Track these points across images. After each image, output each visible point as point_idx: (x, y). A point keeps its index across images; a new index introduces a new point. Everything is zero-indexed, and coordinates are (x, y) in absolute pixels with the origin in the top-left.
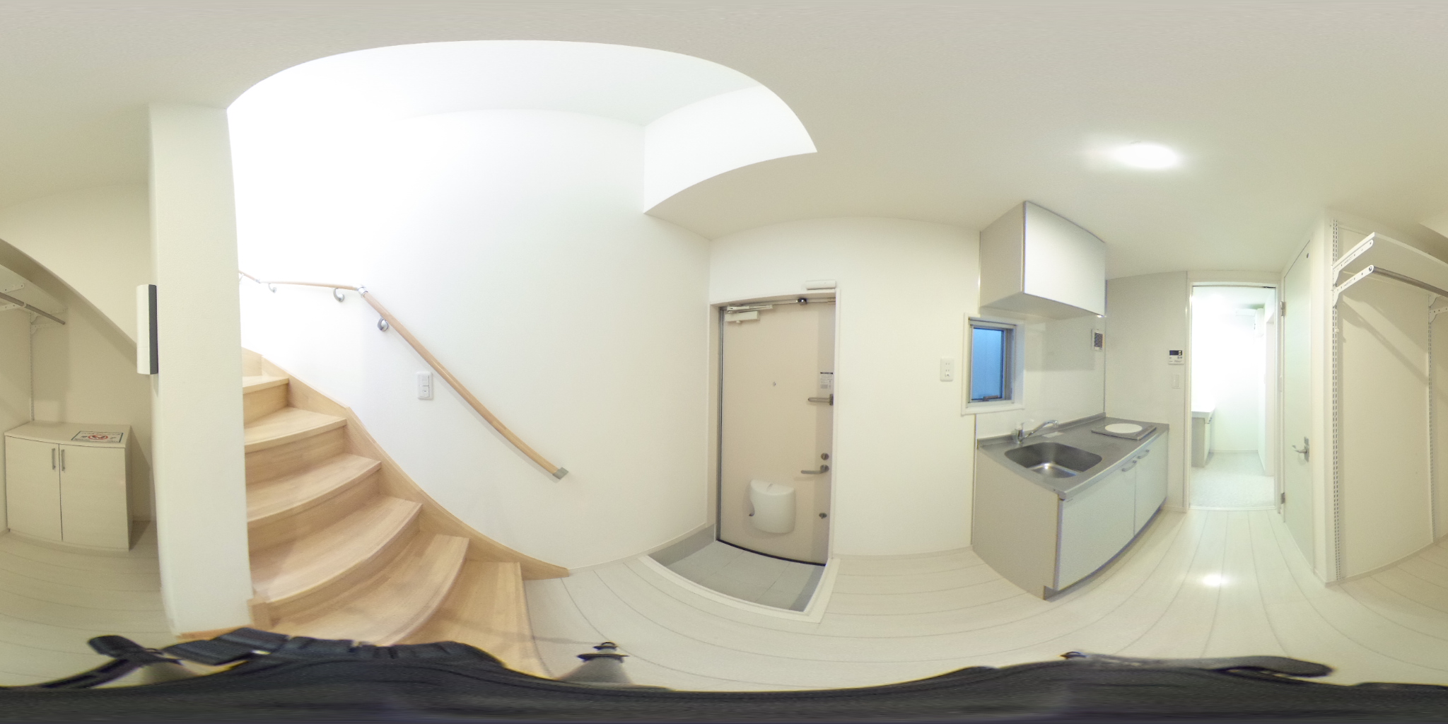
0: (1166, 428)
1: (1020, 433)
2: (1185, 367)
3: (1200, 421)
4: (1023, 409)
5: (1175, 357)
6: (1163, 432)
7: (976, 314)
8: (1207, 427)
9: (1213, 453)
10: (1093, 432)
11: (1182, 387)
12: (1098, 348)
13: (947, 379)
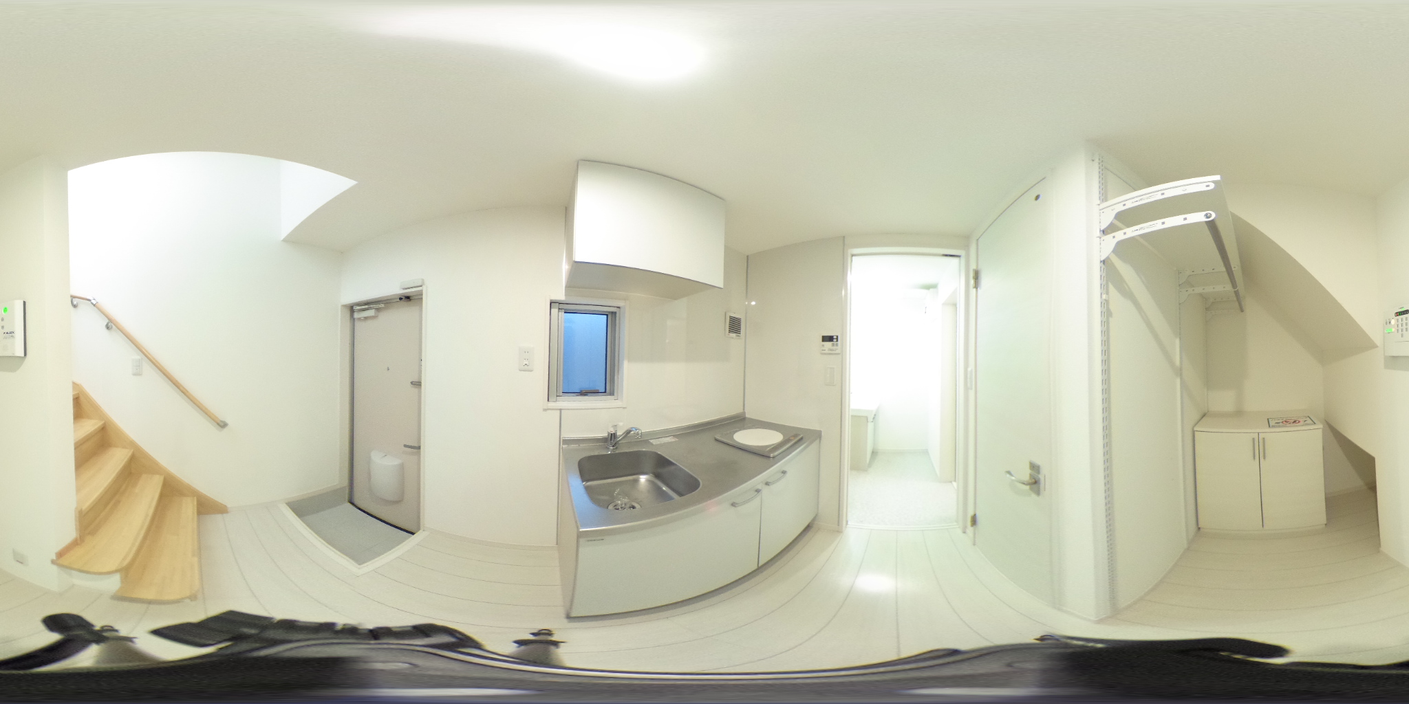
0: (817, 435)
1: (613, 436)
2: (842, 356)
3: (861, 420)
4: (624, 408)
5: (828, 344)
6: (812, 442)
7: (561, 296)
8: (870, 426)
9: (877, 452)
10: (716, 440)
11: (837, 383)
12: (734, 335)
13: (526, 368)
